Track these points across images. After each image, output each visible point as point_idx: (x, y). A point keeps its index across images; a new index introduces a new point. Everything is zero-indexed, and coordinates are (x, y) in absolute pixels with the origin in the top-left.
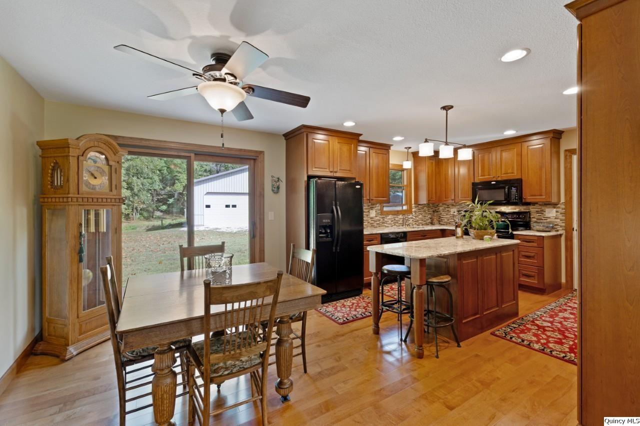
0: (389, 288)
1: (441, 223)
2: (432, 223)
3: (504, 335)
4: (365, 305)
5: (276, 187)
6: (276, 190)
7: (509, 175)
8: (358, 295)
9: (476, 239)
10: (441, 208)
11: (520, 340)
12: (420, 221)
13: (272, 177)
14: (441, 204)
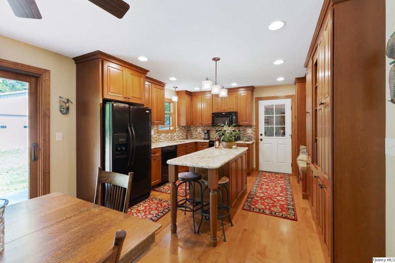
0: (168, 187)
1: (192, 138)
2: (187, 138)
3: (249, 209)
4: (156, 207)
5: (65, 107)
6: (65, 111)
7: (231, 109)
8: (147, 198)
9: (227, 148)
10: (192, 128)
11: (258, 210)
12: (180, 137)
13: (60, 97)
14: (192, 126)
